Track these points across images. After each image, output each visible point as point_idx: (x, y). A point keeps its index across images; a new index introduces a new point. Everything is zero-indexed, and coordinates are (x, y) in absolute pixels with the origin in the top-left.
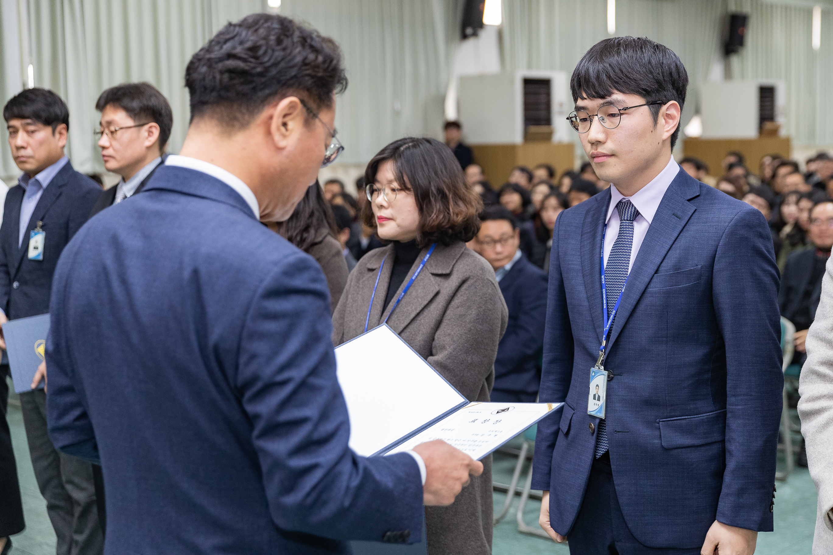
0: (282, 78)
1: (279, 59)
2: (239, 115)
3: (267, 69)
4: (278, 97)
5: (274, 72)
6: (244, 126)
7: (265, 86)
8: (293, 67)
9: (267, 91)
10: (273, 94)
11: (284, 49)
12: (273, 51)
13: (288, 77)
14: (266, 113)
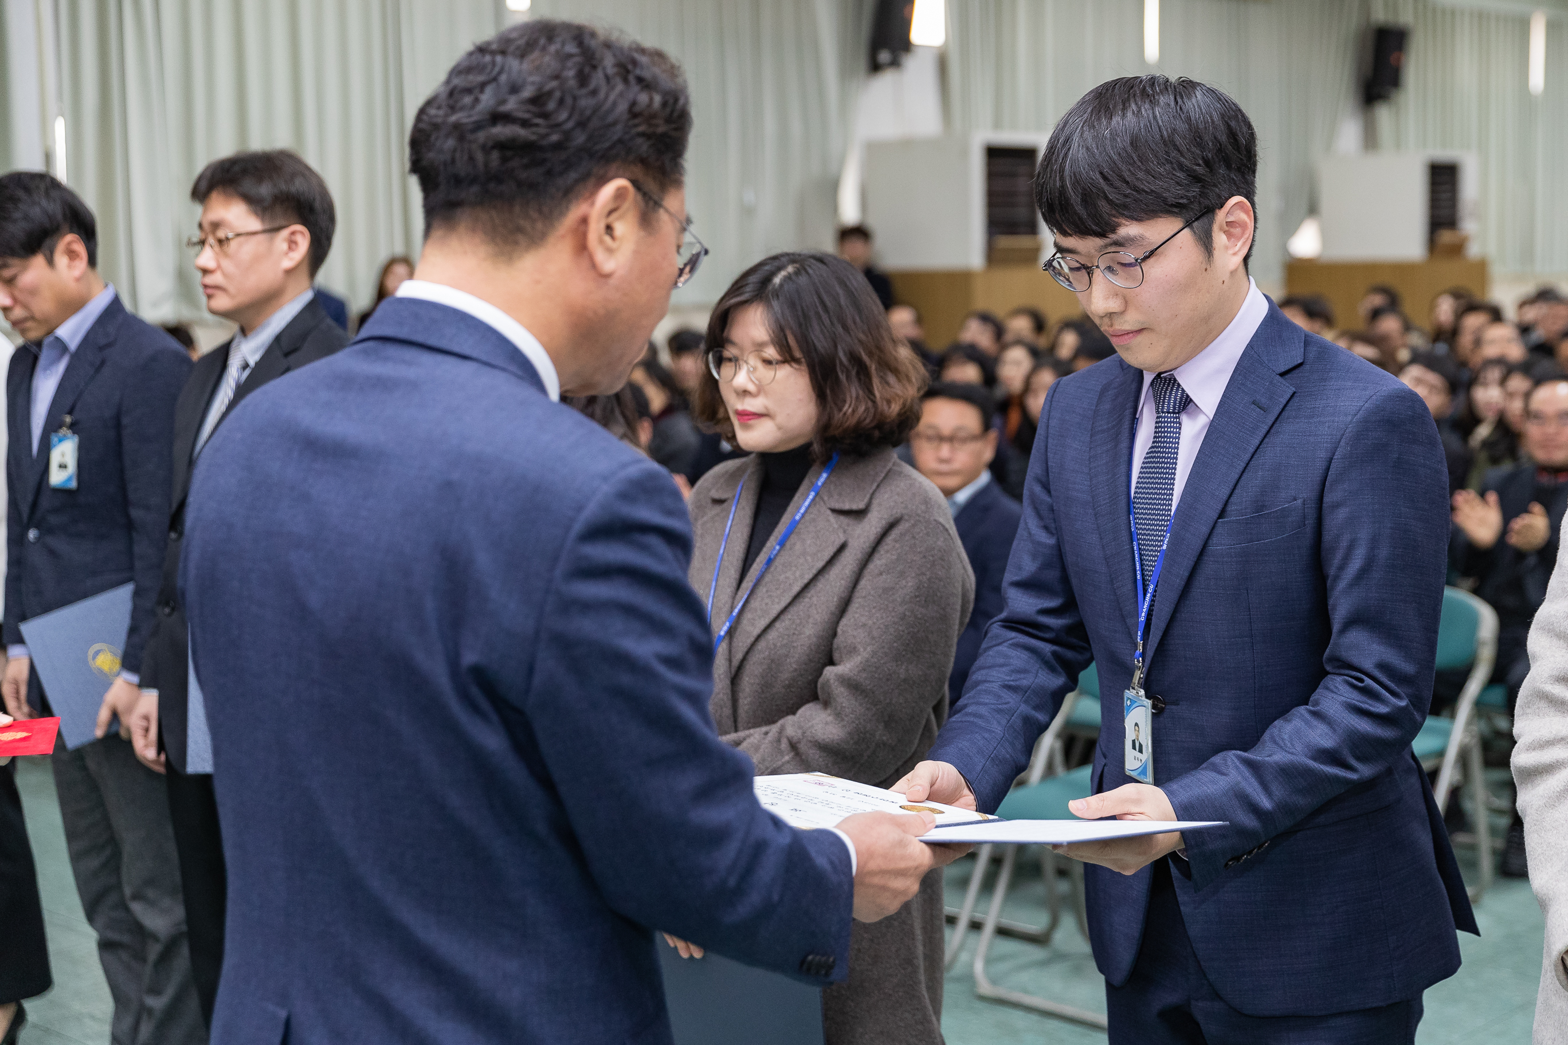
0: (598, 147)
1: (588, 112)
2: (522, 222)
3: (567, 135)
4: (592, 181)
5: (580, 138)
6: (536, 240)
7: (568, 165)
8: (614, 123)
9: (573, 175)
10: (584, 178)
11: (594, 93)
12: (575, 98)
13: (607, 145)
14: (575, 212)
